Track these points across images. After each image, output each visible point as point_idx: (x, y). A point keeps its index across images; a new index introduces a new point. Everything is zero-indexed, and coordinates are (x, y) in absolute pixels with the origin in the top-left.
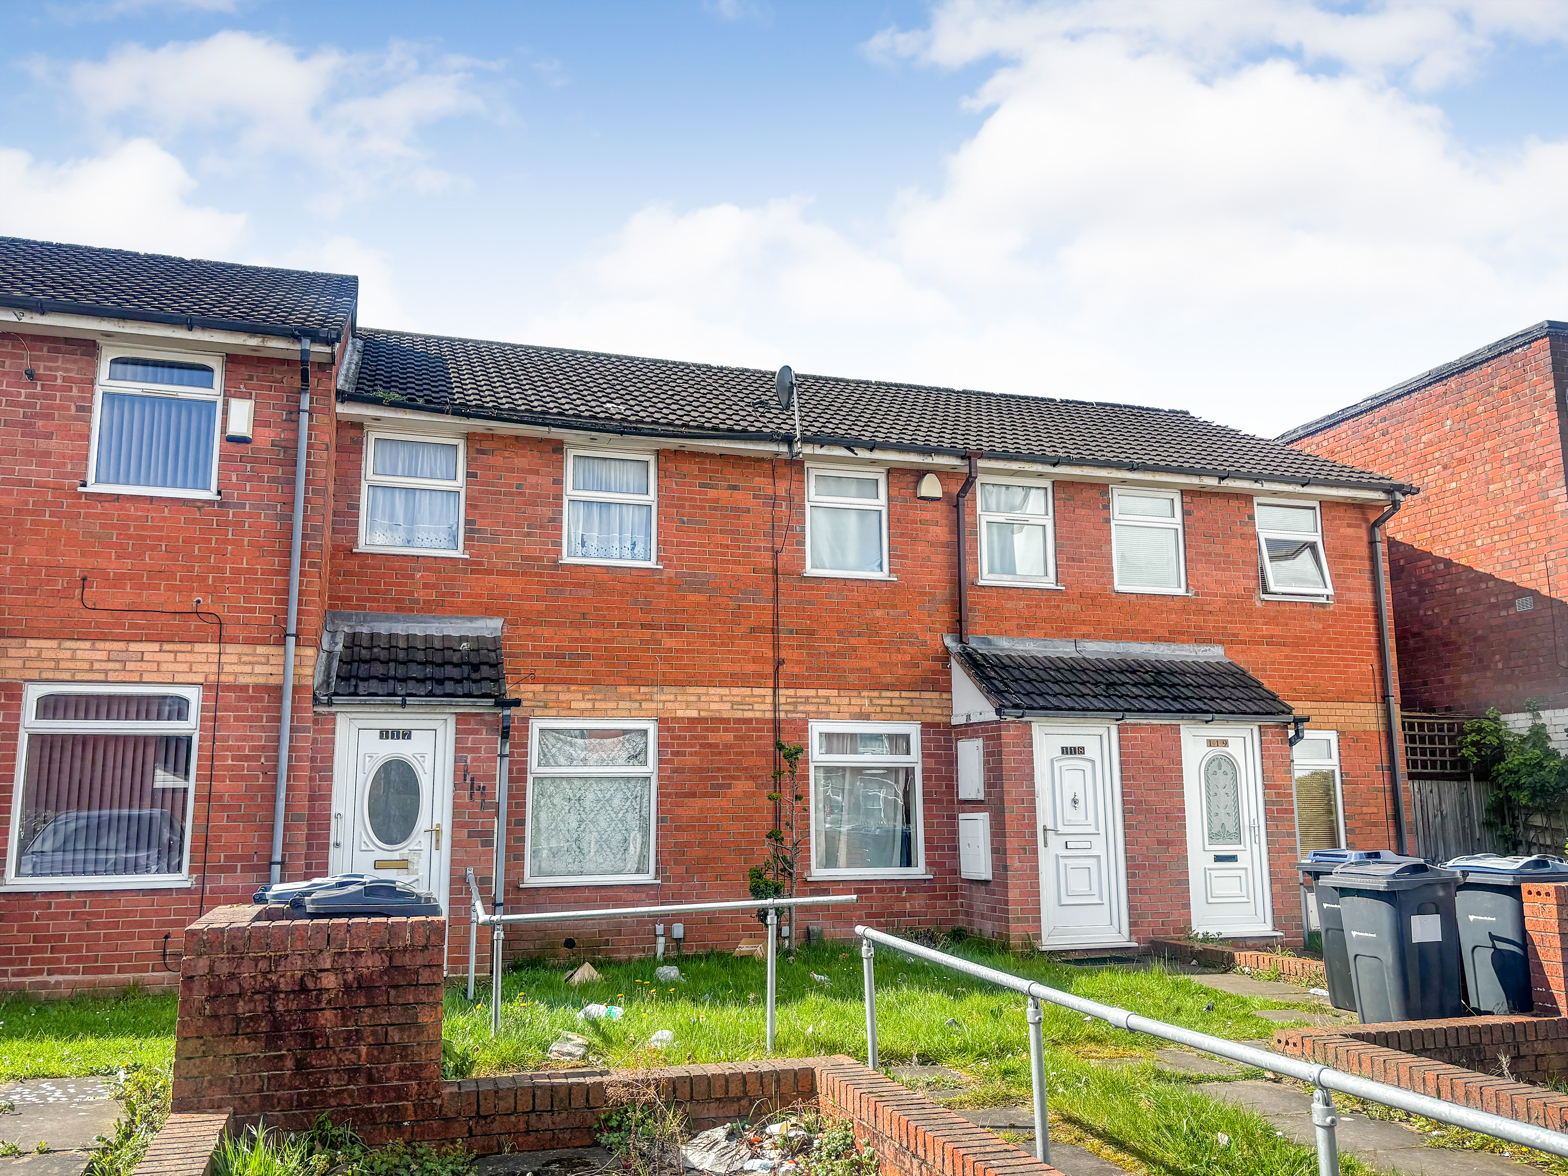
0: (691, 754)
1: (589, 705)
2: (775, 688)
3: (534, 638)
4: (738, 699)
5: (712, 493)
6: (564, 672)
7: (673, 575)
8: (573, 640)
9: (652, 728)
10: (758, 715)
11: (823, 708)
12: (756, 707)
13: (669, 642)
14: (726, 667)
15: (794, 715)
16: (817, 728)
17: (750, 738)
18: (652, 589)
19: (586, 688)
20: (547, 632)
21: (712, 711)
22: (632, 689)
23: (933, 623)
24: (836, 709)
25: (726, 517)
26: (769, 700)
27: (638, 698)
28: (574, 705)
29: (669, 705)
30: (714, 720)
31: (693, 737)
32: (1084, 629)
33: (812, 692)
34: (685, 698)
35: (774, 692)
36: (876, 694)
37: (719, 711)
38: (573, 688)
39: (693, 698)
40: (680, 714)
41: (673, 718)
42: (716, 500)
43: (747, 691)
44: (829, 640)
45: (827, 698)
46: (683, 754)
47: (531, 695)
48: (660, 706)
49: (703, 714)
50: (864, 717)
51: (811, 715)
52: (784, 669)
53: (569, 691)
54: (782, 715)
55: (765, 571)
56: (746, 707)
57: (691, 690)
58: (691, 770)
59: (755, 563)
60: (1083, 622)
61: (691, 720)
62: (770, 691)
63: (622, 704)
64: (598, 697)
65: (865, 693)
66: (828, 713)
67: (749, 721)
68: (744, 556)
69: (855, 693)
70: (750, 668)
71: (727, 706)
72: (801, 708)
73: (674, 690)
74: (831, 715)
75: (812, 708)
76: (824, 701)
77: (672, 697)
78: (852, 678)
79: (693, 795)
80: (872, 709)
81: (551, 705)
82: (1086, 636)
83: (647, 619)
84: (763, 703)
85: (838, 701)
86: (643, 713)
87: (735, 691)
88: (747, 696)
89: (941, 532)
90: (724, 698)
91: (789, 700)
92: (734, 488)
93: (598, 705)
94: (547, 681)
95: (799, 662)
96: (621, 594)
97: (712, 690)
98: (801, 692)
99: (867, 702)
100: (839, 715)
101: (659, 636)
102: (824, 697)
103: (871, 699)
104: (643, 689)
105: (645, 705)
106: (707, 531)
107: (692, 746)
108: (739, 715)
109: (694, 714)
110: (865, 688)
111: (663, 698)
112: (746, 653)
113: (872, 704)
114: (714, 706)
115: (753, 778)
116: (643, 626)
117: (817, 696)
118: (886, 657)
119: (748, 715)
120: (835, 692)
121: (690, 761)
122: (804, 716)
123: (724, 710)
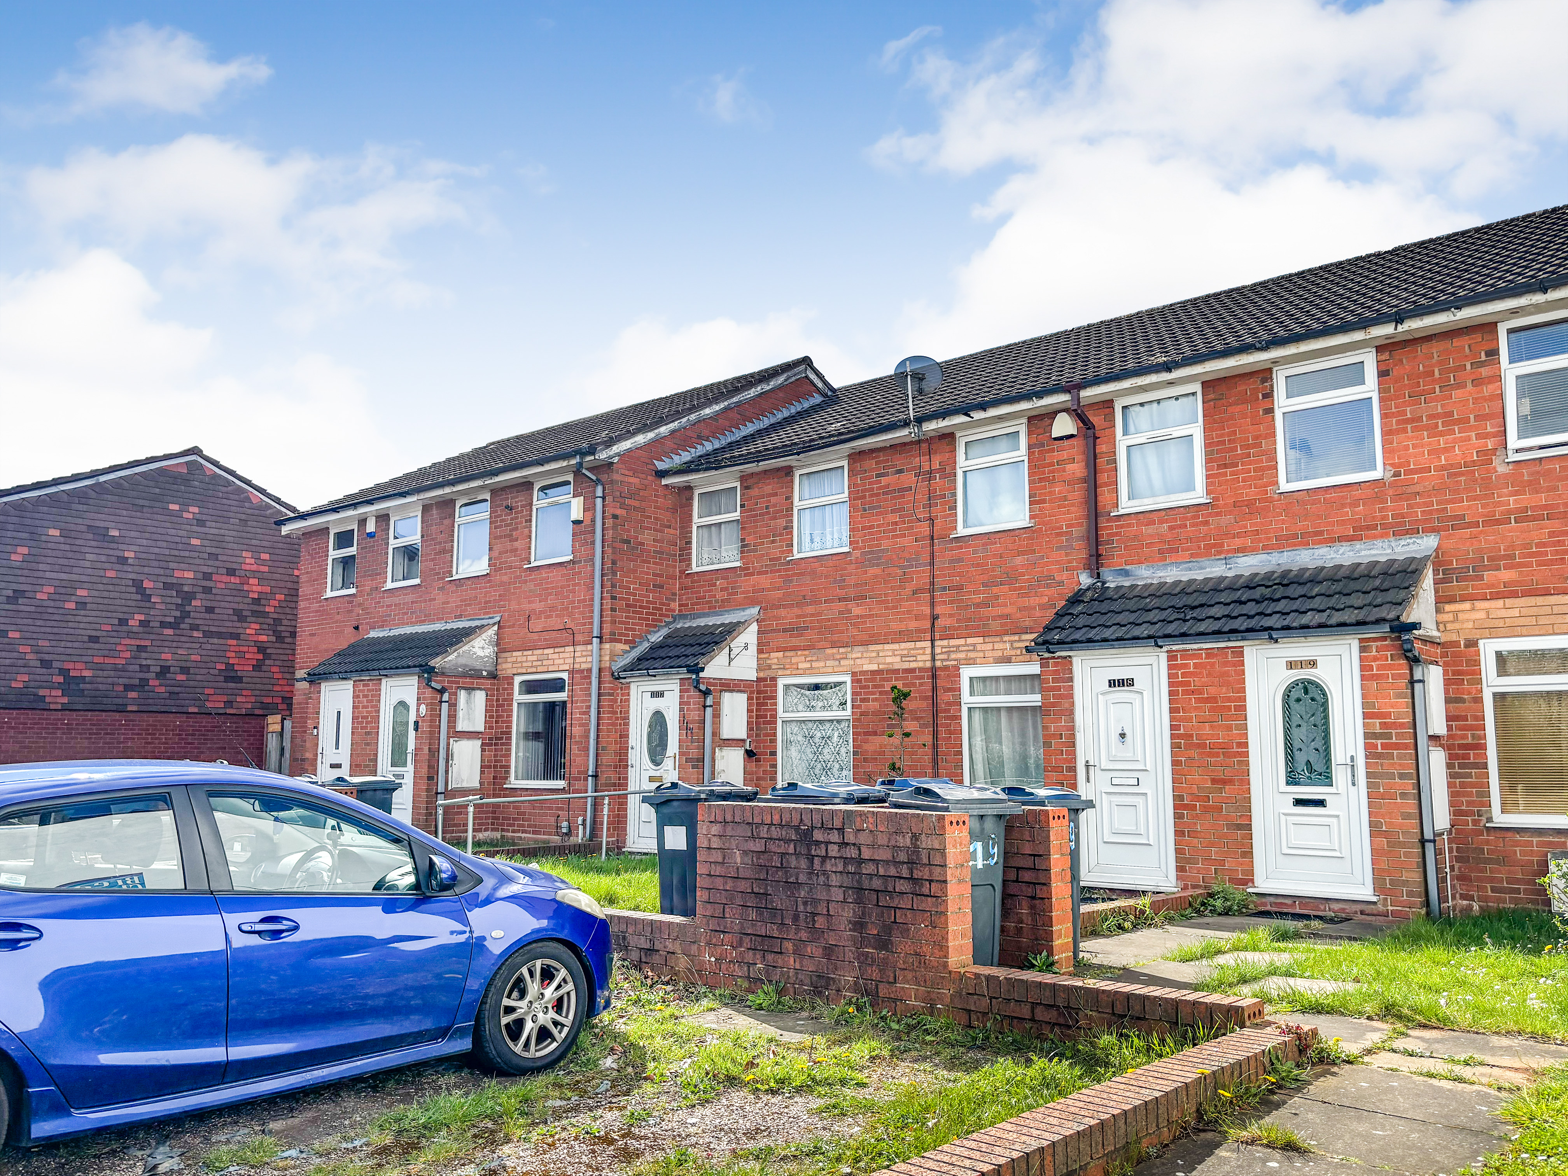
0: (873, 700)
1: (808, 665)
2: (933, 641)
3: (777, 618)
4: (905, 652)
5: (884, 481)
6: (795, 642)
7: (859, 555)
8: (798, 617)
9: (848, 679)
10: (921, 664)
11: (972, 655)
12: (919, 658)
13: (856, 611)
14: (895, 626)
15: (948, 663)
16: (967, 673)
17: (914, 685)
18: (845, 569)
19: (807, 652)
20: (783, 612)
21: (888, 664)
22: (835, 650)
23: (1070, 562)
24: (981, 655)
25: (893, 498)
26: (928, 651)
27: (838, 657)
28: (801, 666)
29: (858, 662)
30: (889, 671)
31: (875, 686)
32: (1238, 542)
33: (962, 641)
34: (868, 655)
35: (932, 644)
36: (1016, 638)
37: (891, 663)
38: (799, 653)
39: (874, 654)
40: (866, 668)
41: (860, 672)
42: (887, 486)
43: (911, 645)
44: (975, 593)
45: (974, 645)
46: (867, 700)
47: (776, 660)
48: (852, 662)
49: (881, 666)
50: (1007, 660)
51: (962, 662)
52: (939, 623)
53: (797, 655)
54: (938, 664)
55: (923, 539)
56: (911, 659)
57: (872, 647)
58: (874, 713)
59: (916, 534)
60: (1239, 535)
61: (873, 672)
62: (928, 644)
63: (829, 663)
64: (814, 659)
65: (1006, 638)
66: (974, 659)
67: (912, 670)
68: (908, 528)
69: (998, 639)
70: (913, 625)
71: (898, 659)
72: (953, 656)
73: (861, 648)
74: (978, 661)
75: (962, 655)
76: (971, 648)
77: (859, 655)
78: (995, 625)
79: (875, 733)
80: (1013, 653)
81: (787, 666)
82: (1243, 550)
83: (841, 593)
84: (924, 654)
85: (984, 647)
86: (841, 669)
87: (903, 645)
88: (911, 649)
89: (1077, 469)
90: (896, 653)
91: (944, 650)
92: (900, 471)
93: (815, 665)
94: (784, 650)
95: (951, 615)
96: (826, 577)
97: (887, 647)
98: (953, 642)
99: (1008, 646)
100: (985, 661)
101: (850, 606)
102: (972, 645)
103: (1012, 642)
104: (842, 650)
105: (843, 662)
106: (881, 513)
107: (873, 693)
108: (906, 666)
109: (874, 667)
110: (1006, 633)
111: (854, 656)
112: (909, 612)
113: (1013, 648)
114: (889, 660)
115: (917, 719)
116: (840, 600)
117: (966, 645)
118: (1026, 602)
119: (913, 665)
120: (981, 640)
121: (873, 706)
122: (956, 663)
123: (895, 662)
